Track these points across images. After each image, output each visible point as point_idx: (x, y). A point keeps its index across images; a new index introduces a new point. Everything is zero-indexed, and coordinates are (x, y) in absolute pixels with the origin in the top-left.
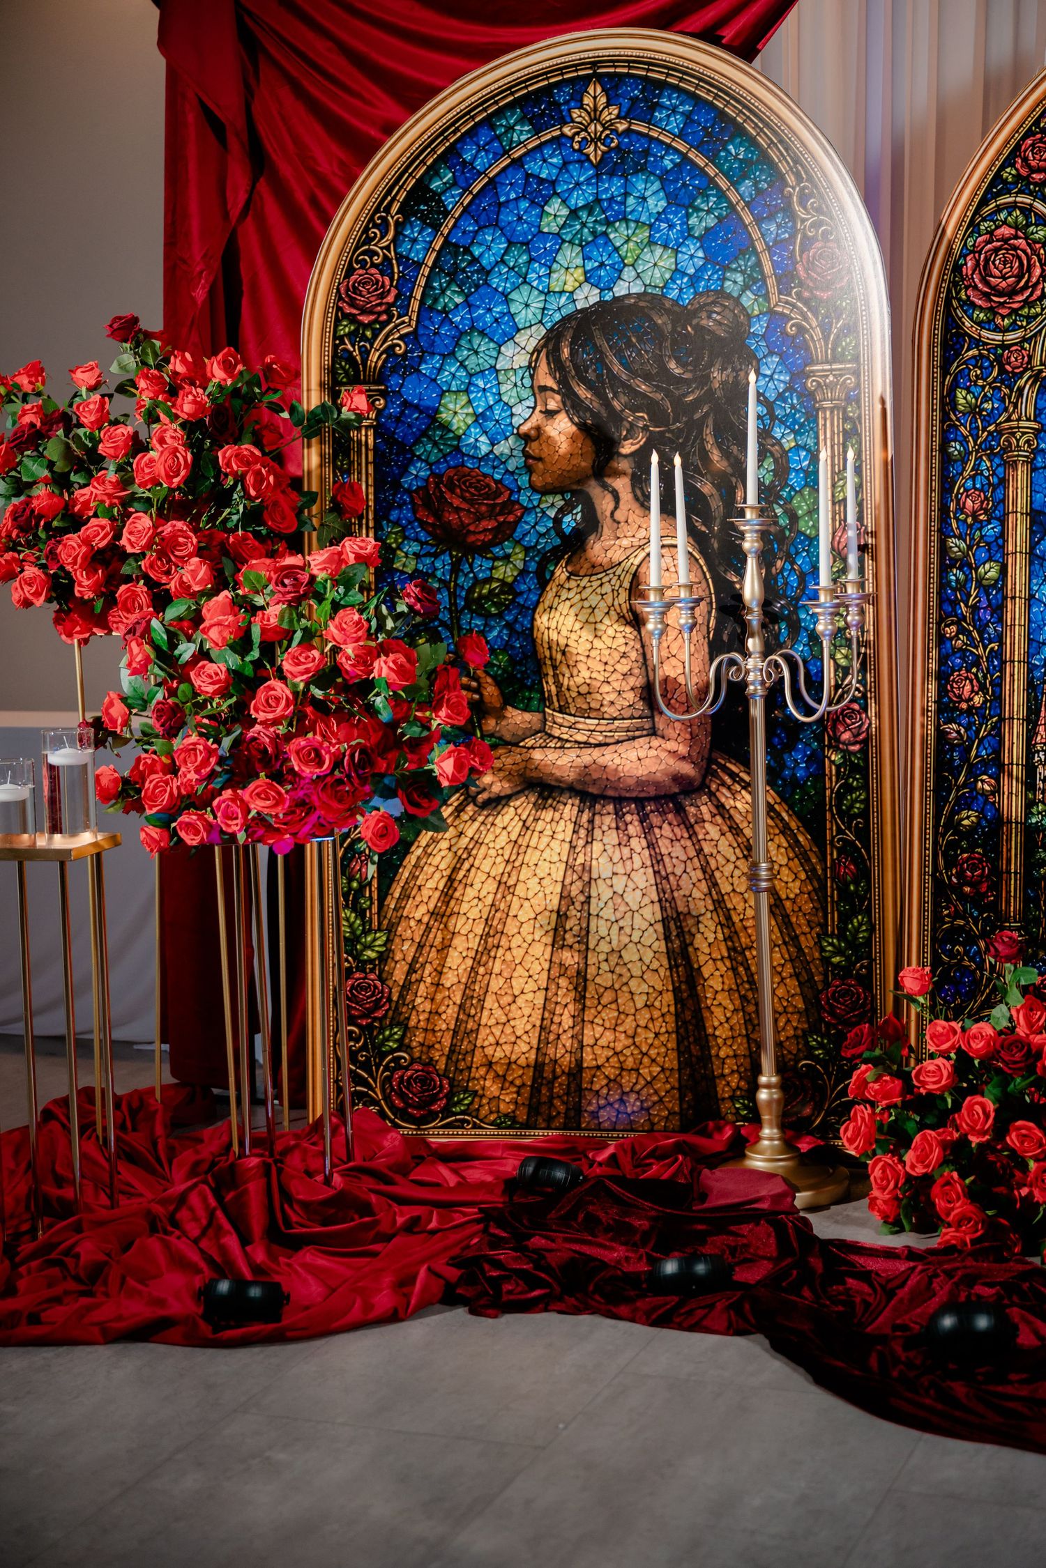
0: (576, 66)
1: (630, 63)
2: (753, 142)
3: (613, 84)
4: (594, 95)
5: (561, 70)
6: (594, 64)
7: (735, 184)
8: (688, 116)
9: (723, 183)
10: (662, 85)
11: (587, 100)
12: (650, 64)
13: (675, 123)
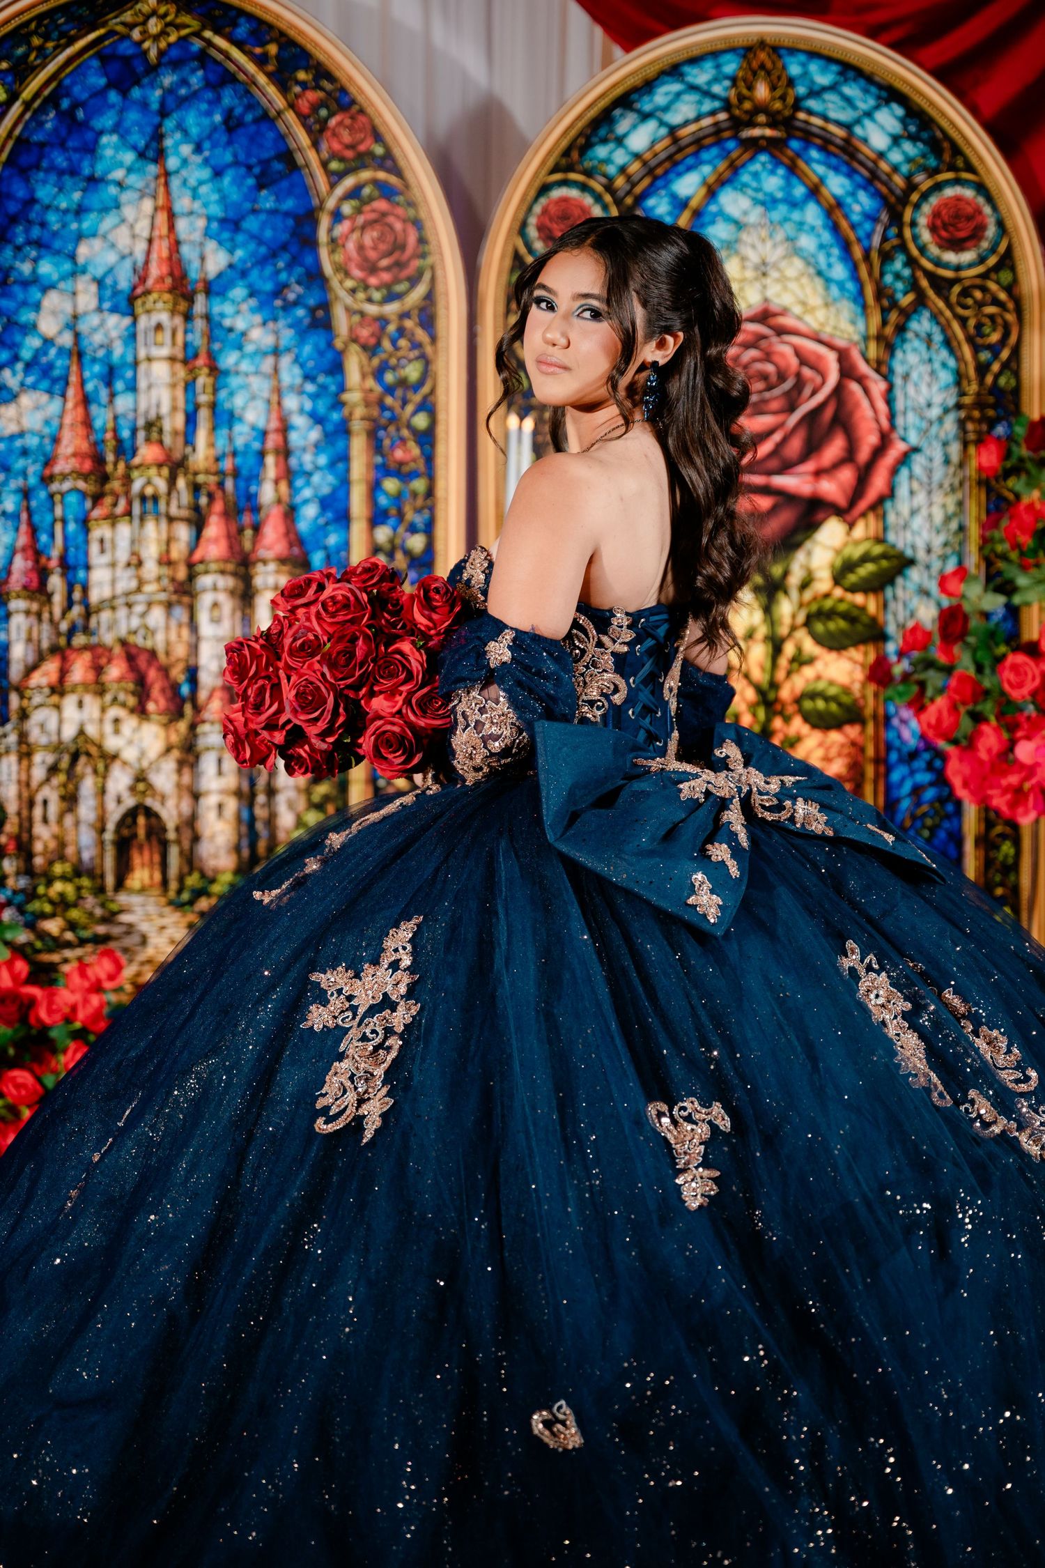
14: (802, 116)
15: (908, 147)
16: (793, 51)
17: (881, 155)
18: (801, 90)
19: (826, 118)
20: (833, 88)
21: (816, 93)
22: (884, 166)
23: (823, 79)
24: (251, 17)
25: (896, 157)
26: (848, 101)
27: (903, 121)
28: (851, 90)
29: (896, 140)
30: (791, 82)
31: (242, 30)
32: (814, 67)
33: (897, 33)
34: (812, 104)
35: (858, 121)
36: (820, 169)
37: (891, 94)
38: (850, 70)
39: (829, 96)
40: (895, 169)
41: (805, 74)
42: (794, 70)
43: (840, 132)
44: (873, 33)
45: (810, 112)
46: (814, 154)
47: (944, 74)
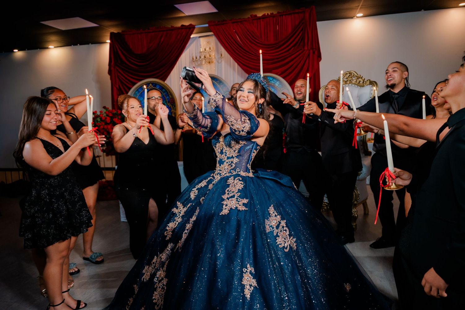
0: (149, 82)
1: (154, 82)
2: (165, 89)
3: (152, 84)
4: (151, 85)
5: (148, 82)
6: (151, 82)
7: (164, 93)
8: (159, 87)
9: (163, 93)
10: (157, 84)
11: (150, 85)
12: (156, 82)
13: (158, 87)
14: (269, 83)
15: (280, 85)
16: (268, 77)
17: (277, 86)
18: (269, 80)
19: (271, 83)
20: (272, 80)
21: (271, 81)
22: (278, 88)
23: (271, 79)
24: (216, 79)
25: (279, 86)
26: (274, 81)
27: (279, 83)
28: (274, 80)
29: (279, 85)
30: (268, 80)
31: (216, 80)
32: (270, 78)
33: (279, 73)
34: (270, 82)
35: (275, 83)
36: (271, 88)
37: (278, 80)
38: (274, 78)
39: (272, 81)
40: (279, 88)
41: (270, 79)
42: (269, 78)
43: (273, 84)
44: (276, 74)
45: (270, 83)
46: (271, 87)
47: (284, 78)
